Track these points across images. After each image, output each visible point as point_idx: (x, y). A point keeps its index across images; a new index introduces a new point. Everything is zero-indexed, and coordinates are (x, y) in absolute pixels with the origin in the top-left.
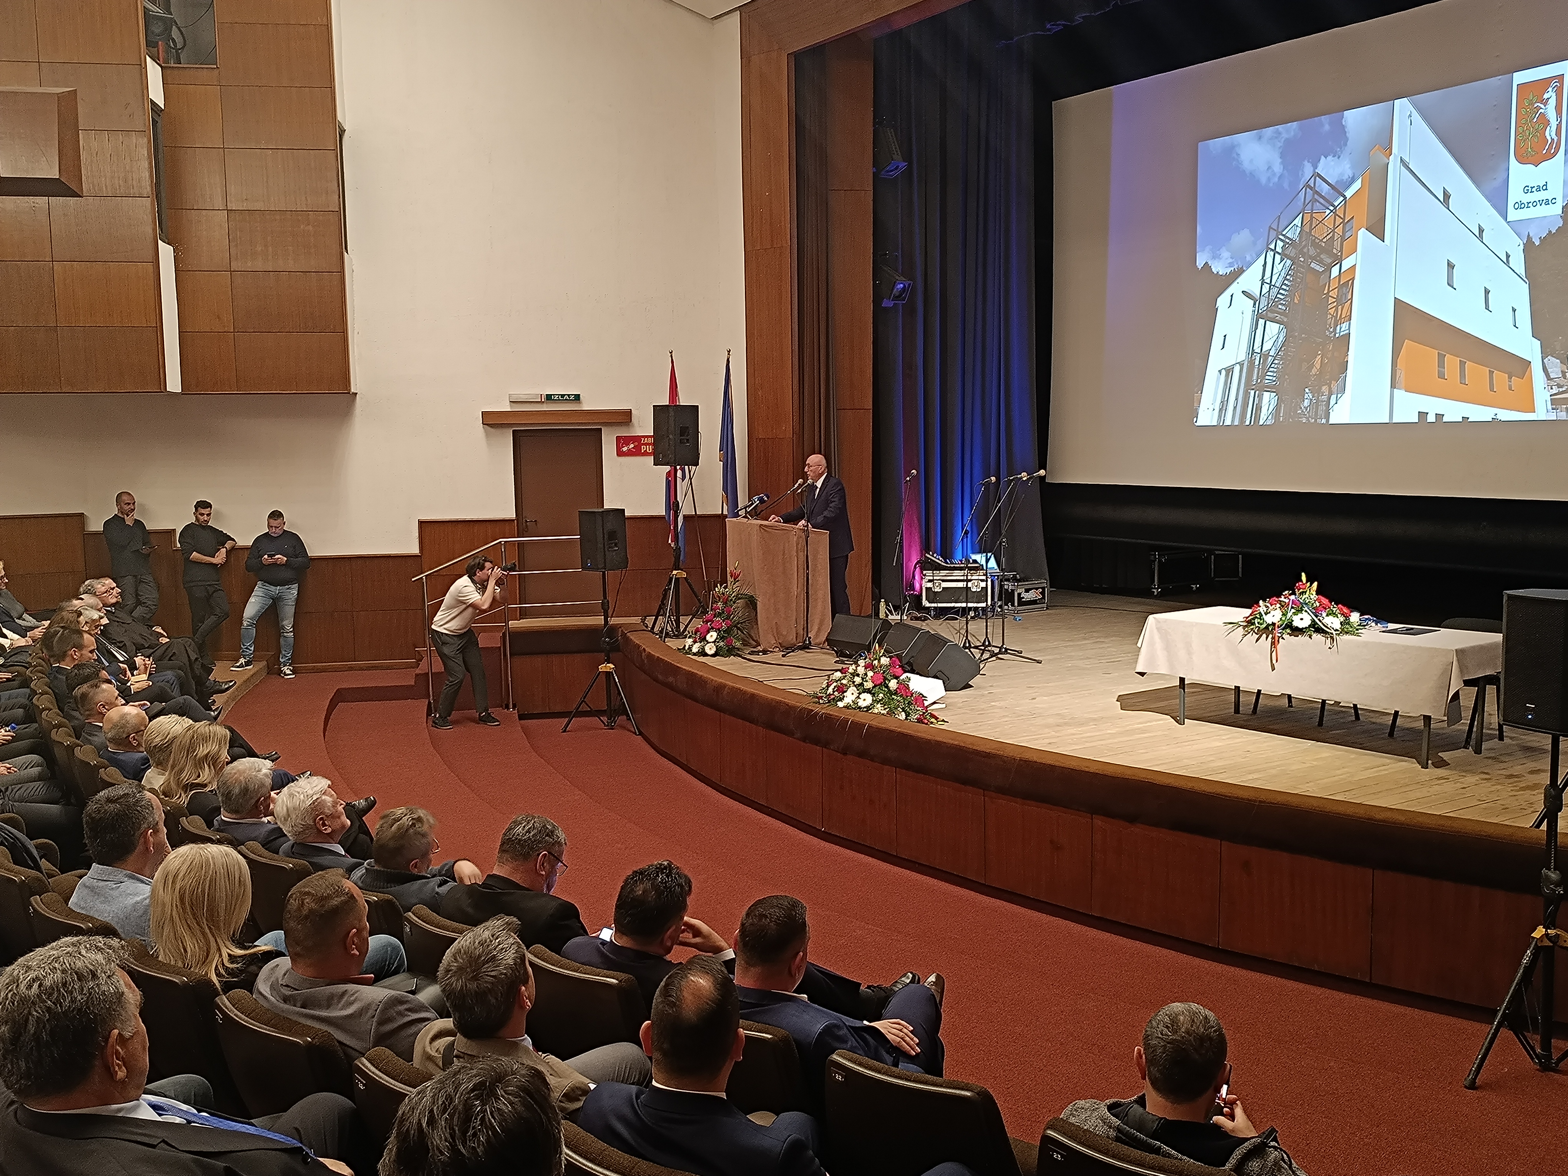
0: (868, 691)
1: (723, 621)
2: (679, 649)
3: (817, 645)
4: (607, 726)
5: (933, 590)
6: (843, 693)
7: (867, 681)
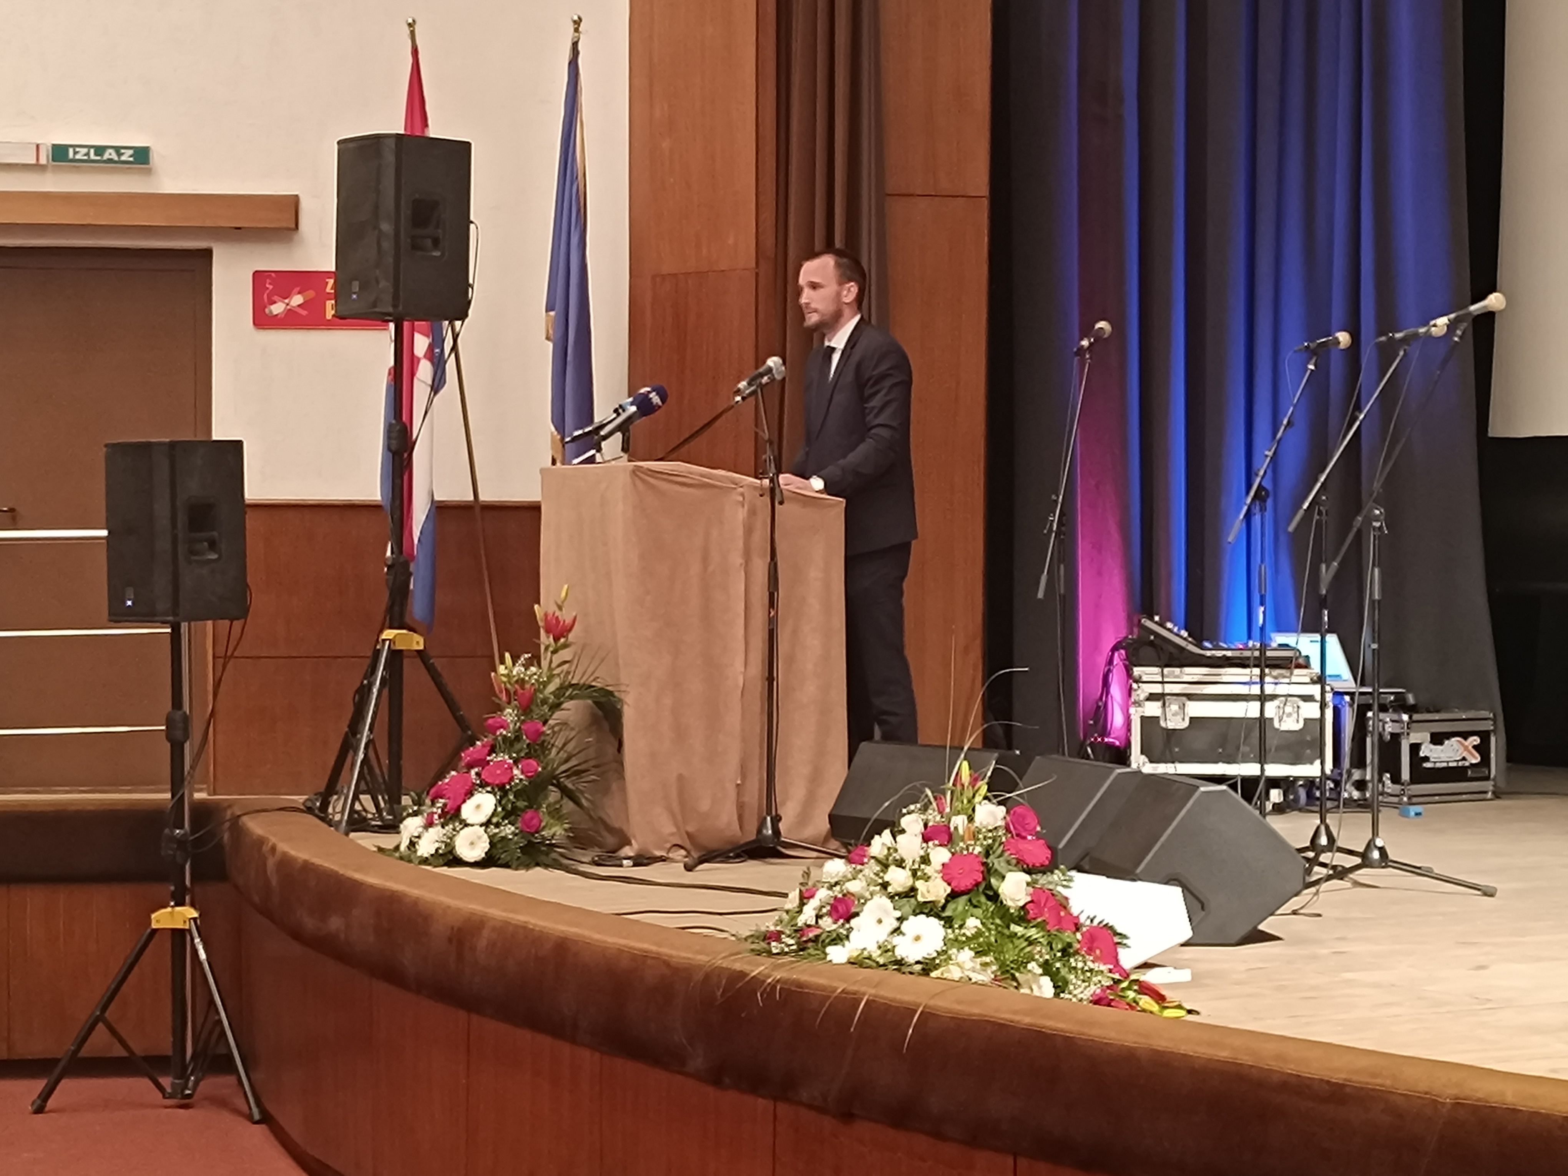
0: (929, 909)
1: (516, 762)
2: (381, 851)
3: (802, 842)
4: (171, 1096)
5: (1163, 724)
6: (848, 920)
7: (927, 878)
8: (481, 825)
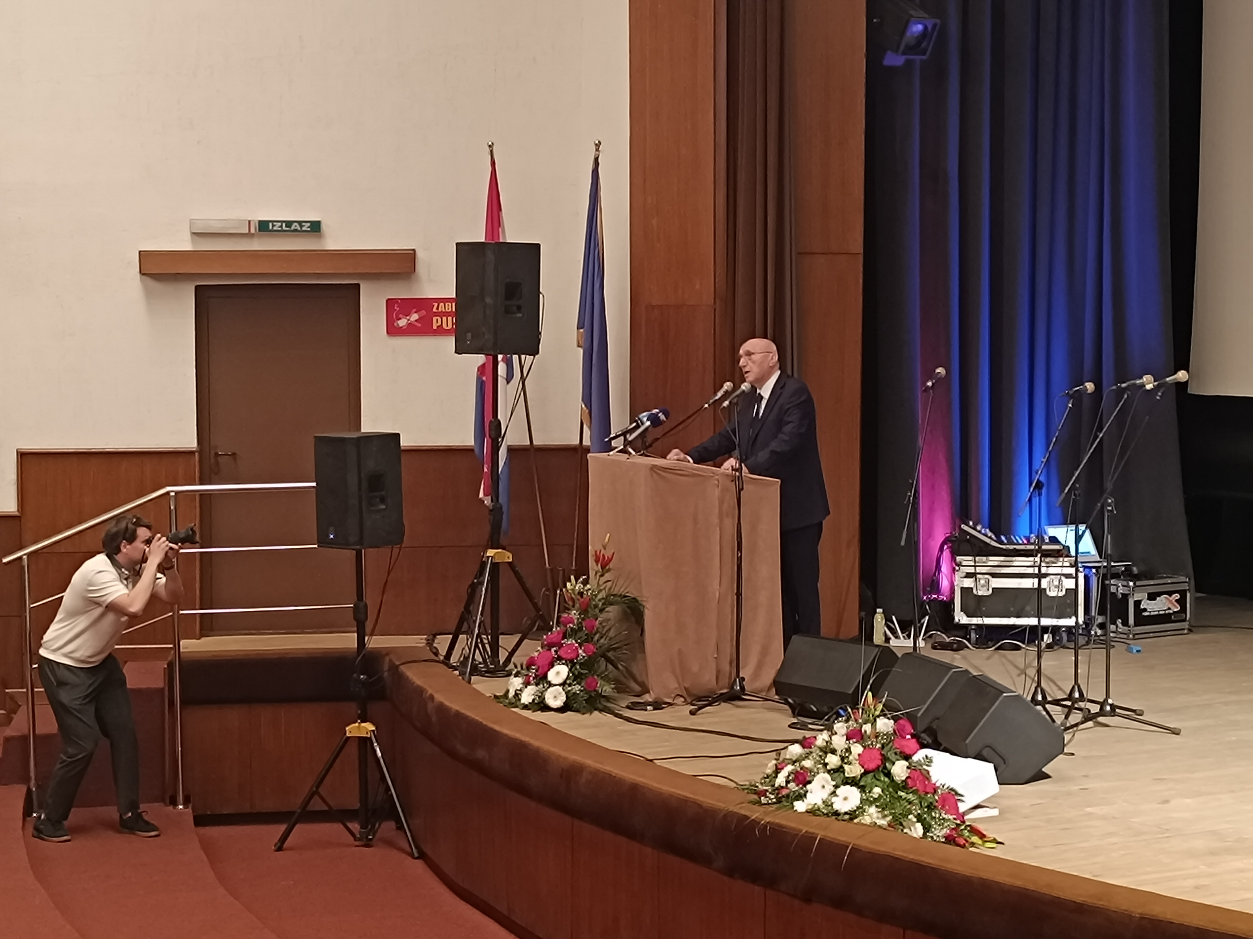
0: (853, 782)
1: (580, 645)
2: (496, 697)
3: (757, 692)
4: (361, 840)
5: (975, 591)
6: (804, 785)
7: (850, 763)
8: (560, 685)
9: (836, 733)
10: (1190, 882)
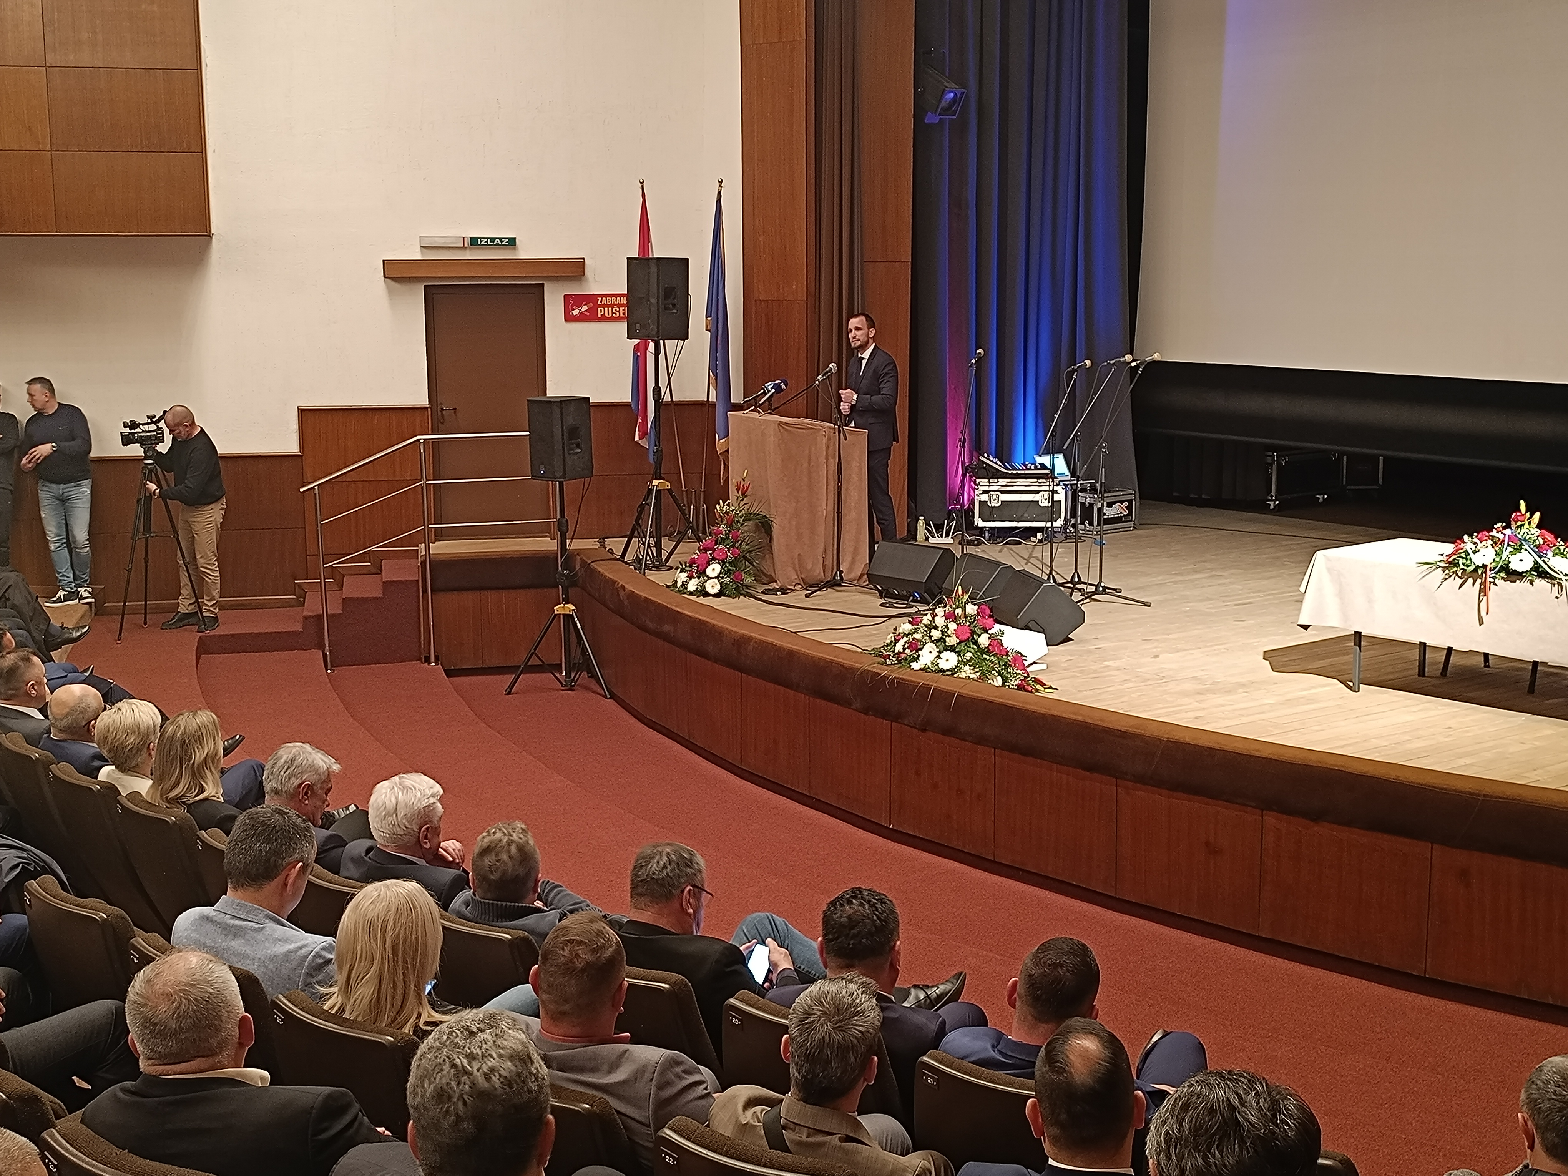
0: (952, 649)
1: (729, 549)
2: (667, 586)
3: (850, 581)
4: (565, 685)
5: (988, 503)
6: (917, 651)
7: (949, 636)
8: (715, 578)
9: (937, 615)
10: (1191, 715)
